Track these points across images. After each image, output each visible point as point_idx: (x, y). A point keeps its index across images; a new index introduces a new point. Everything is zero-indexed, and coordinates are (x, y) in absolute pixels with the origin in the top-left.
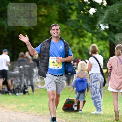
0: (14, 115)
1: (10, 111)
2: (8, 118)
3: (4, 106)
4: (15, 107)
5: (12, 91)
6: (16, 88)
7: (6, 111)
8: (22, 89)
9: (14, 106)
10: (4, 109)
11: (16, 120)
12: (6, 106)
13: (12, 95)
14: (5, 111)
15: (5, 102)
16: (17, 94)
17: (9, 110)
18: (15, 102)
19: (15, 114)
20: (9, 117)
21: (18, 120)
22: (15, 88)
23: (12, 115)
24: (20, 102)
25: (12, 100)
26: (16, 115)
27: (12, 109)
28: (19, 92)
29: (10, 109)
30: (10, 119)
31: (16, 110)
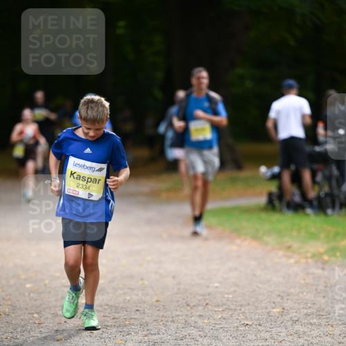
0: (319, 272)
1: (310, 260)
2: (302, 282)
3: (289, 247)
4: (322, 250)
5: (315, 203)
6: (327, 195)
7: (296, 262)
8: (342, 197)
9: (319, 247)
10: (290, 254)
11: (326, 286)
12: (295, 245)
13: (316, 214)
14: (292, 261)
15: (295, 234)
16: (329, 211)
17: (306, 258)
18: (322, 236)
19: (323, 269)
20: (304, 280)
21: (331, 287)
22: (322, 194)
23: (313, 274)
24: (337, 234)
25: (313, 230)
26: (326, 273)
27: (313, 256)
28: (333, 207)
29: (309, 255)
30: (307, 284)
31: (326, 258)
